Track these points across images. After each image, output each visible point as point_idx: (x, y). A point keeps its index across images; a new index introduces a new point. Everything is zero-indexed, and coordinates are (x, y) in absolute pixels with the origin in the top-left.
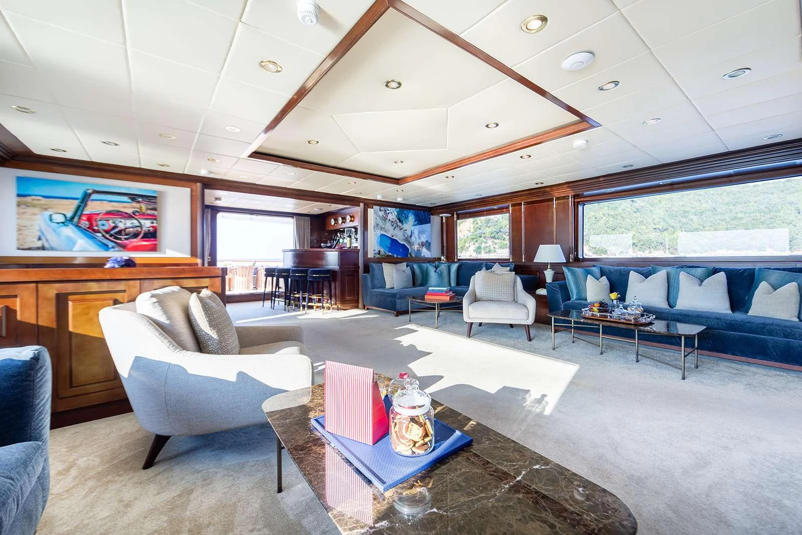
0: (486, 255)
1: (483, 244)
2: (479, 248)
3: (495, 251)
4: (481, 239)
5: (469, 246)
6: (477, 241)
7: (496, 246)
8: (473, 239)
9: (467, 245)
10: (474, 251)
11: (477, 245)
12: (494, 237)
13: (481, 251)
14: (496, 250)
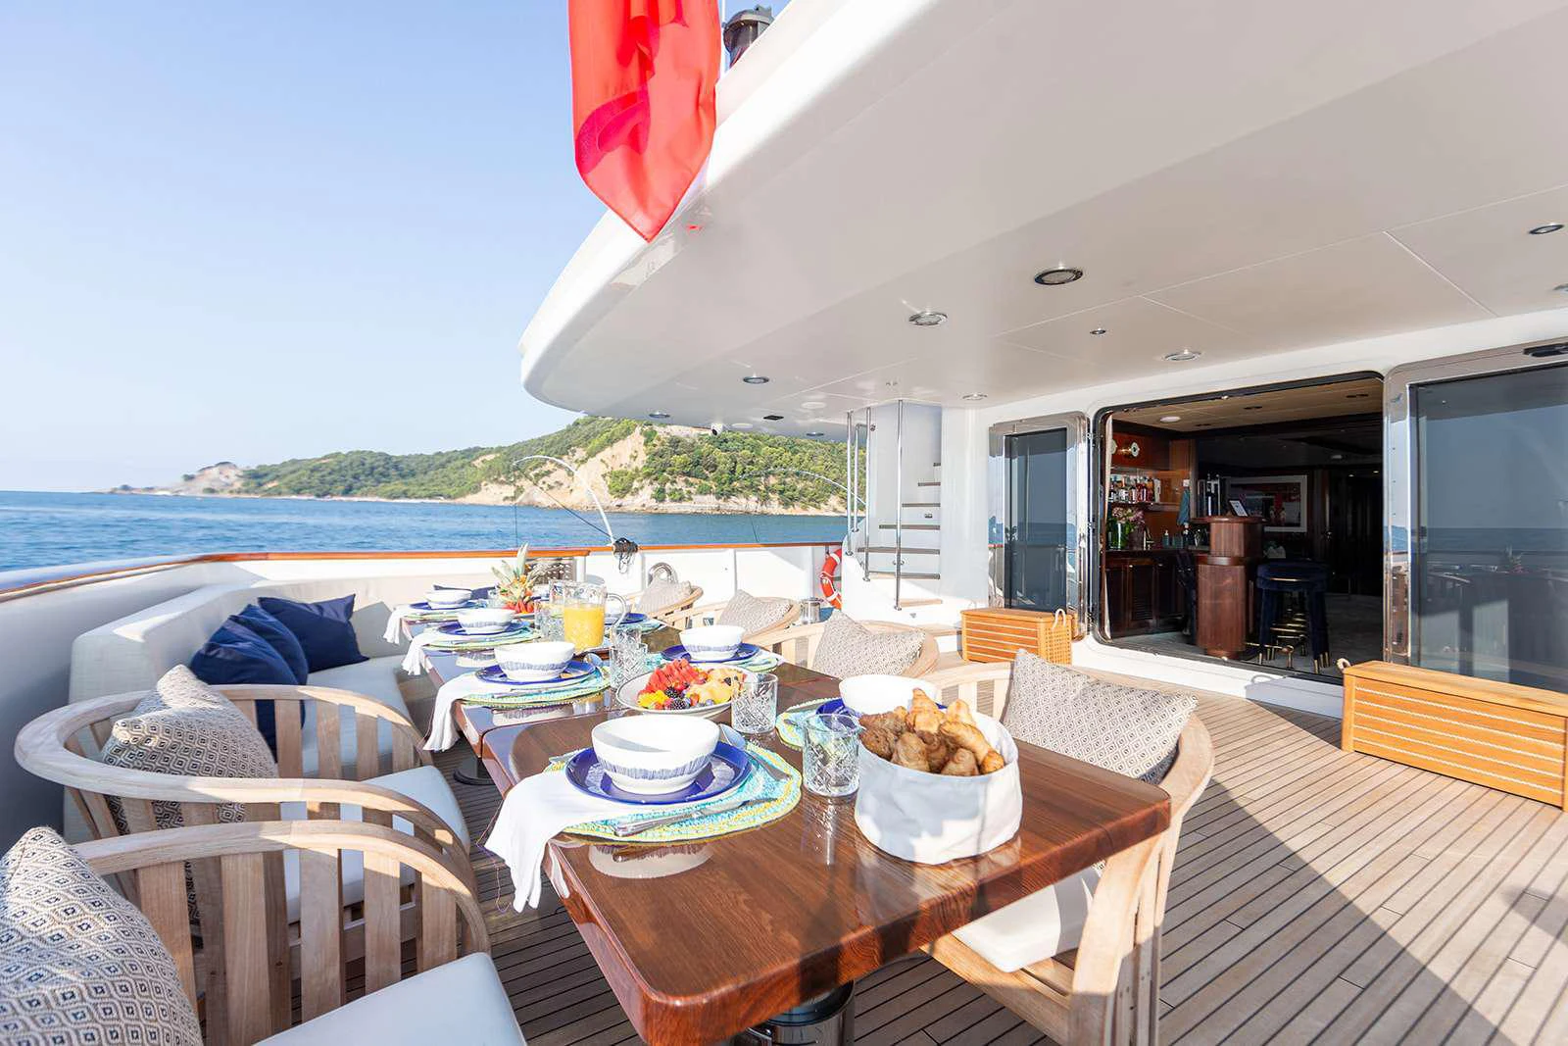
0: (673, 504)
1: (668, 485)
2: (662, 491)
3: (691, 499)
4: (665, 474)
5: (642, 488)
6: (656, 479)
7: (692, 490)
8: (649, 475)
9: (636, 484)
10: (652, 497)
11: (656, 485)
12: (689, 474)
13: (665, 497)
14: (692, 496)
